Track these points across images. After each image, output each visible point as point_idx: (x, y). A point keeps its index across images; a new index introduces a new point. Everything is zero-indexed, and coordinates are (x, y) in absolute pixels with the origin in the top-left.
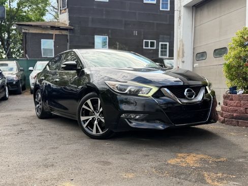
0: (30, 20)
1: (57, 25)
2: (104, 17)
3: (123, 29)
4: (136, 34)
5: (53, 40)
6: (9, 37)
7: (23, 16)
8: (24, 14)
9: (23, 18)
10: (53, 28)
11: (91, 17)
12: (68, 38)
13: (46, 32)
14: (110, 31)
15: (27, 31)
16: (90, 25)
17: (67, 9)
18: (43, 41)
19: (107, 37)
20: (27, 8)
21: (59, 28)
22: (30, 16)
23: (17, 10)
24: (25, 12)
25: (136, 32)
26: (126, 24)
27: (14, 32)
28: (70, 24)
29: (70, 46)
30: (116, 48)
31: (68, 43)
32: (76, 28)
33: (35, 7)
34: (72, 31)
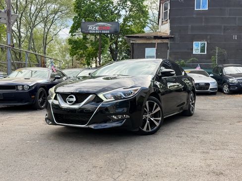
0: (133, 32)
1: (159, 35)
2: (203, 24)
3: (222, 34)
4: (236, 38)
5: (156, 48)
6: (117, 48)
7: (128, 29)
8: (128, 28)
9: (127, 31)
10: (156, 38)
11: (190, 25)
12: (169, 46)
13: (150, 42)
14: (208, 37)
15: (134, 42)
16: (189, 33)
17: (169, 20)
18: (147, 49)
19: (206, 42)
20: (131, 23)
21: (161, 38)
22: (133, 29)
23: (124, 24)
24: (129, 26)
25: (236, 36)
26: (226, 29)
27: (120, 43)
28: (171, 33)
29: (170, 53)
30: (216, 52)
31: (169, 50)
32: (176, 37)
33: (138, 21)
34: (172, 39)
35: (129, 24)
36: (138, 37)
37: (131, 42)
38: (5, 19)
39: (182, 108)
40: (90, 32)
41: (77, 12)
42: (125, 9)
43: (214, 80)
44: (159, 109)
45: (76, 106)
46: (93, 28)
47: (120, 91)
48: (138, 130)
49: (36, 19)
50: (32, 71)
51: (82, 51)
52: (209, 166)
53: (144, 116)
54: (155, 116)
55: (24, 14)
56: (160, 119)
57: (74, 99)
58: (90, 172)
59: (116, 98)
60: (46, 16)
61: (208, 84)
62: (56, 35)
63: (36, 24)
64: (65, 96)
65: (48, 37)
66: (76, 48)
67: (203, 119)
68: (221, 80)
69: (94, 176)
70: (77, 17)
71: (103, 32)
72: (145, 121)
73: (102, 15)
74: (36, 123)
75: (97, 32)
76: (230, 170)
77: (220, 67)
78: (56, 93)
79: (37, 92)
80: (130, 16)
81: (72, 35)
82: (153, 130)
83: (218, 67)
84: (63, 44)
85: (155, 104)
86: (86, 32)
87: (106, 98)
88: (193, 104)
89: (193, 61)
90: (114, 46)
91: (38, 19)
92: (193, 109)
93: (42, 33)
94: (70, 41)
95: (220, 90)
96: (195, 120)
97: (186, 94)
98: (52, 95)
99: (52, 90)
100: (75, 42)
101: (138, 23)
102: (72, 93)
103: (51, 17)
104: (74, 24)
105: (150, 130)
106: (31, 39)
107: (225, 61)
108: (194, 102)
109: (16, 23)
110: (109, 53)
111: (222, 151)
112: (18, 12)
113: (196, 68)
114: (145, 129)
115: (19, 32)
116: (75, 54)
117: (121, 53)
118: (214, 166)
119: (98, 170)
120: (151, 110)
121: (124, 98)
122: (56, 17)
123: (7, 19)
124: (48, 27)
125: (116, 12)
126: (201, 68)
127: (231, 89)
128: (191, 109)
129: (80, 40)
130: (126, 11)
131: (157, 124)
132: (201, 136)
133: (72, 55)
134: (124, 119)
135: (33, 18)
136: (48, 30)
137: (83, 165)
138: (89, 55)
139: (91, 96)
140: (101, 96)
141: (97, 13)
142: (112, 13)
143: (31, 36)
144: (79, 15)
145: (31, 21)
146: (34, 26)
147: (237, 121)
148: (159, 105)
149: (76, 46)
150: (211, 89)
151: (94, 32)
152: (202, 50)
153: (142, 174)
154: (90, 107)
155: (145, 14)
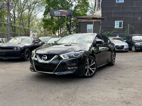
0: (80, 15)
1: (95, 17)
2: (121, 11)
3: (132, 17)
4: (140, 19)
5: (93, 25)
6: (70, 24)
7: (77, 13)
8: (77, 12)
10: (93, 18)
11: (113, 11)
12: (101, 23)
13: (90, 21)
14: (124, 18)
15: (80, 21)
16: (113, 16)
17: (101, 9)
18: (88, 25)
19: (122, 21)
20: (79, 9)
21: (96, 19)
22: (80, 13)
23: (75, 10)
24: (78, 11)
25: (140, 18)
26: (134, 14)
27: (72, 21)
28: (102, 16)
29: (101, 27)
30: (128, 27)
31: (101, 26)
32: (105, 18)
33: (83, 8)
34: (103, 19)
35: (78, 10)
36: (83, 18)
37: (79, 21)
38: (6, 8)
39: (107, 62)
40: (55, 15)
41: (48, 3)
42: (75, 1)
43: (126, 44)
44: (94, 63)
45: (47, 62)
46: (57, 13)
47: (72, 53)
48: (82, 75)
49: (24, 7)
50: (22, 39)
51: (50, 26)
52: (123, 98)
53: (86, 67)
54: (92, 67)
55: (17, 4)
56: (95, 69)
57: (46, 58)
58: (55, 101)
59: (70, 57)
60: (29, 5)
61: (123, 46)
62: (35, 16)
63: (24, 10)
64: (41, 56)
65: (31, 17)
66: (47, 24)
67: (120, 68)
68: (131, 44)
69: (57, 104)
70: (48, 6)
71: (63, 15)
72: (86, 70)
73: (62, 5)
74: (25, 70)
75: (59, 15)
76: (134, 100)
77: (131, 36)
78: (36, 54)
79: (25, 51)
80: (78, 5)
81: (45, 16)
82: (91, 75)
83: (129, 36)
84: (40, 21)
85: (92, 60)
86: (53, 15)
87: (64, 57)
88: (114, 59)
89: (115, 32)
90: (69, 23)
91: (25, 7)
92: (114, 62)
93: (28, 15)
94: (44, 20)
95: (130, 49)
96: (115, 68)
97: (110, 52)
98: (34, 54)
99: (34, 52)
100: (47, 21)
101: (83, 10)
102: (45, 54)
103: (32, 6)
104: (46, 10)
105: (89, 75)
106: (21, 18)
107: (133, 32)
108: (115, 57)
109: (12, 9)
110: (66, 27)
111: (130, 88)
112: (13, 3)
113: (116, 36)
114: (86, 75)
115: (14, 14)
116: (46, 28)
117: (73, 27)
118: (125, 98)
119: (60, 99)
120: (90, 64)
121: (75, 57)
122: (36, 5)
123: (7, 8)
124: (31, 12)
125: (70, 3)
126: (119, 36)
127: (137, 49)
128: (113, 62)
129: (49, 19)
130: (76, 3)
131: (93, 72)
132: (118, 78)
133: (44, 28)
134: (74, 69)
135: (22, 7)
136: (31, 13)
137: (51, 96)
138: (54, 28)
139: (56, 56)
140: (61, 56)
141: (59, 3)
142: (68, 3)
143: (21, 17)
144: (49, 5)
145: (21, 8)
146: (23, 11)
147: (139, 69)
148: (94, 61)
149: (47, 23)
150: (125, 49)
151: (57, 15)
152: (120, 26)
153: (84, 103)
154: (55, 62)
155: (87, 4)
